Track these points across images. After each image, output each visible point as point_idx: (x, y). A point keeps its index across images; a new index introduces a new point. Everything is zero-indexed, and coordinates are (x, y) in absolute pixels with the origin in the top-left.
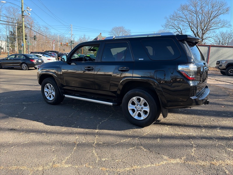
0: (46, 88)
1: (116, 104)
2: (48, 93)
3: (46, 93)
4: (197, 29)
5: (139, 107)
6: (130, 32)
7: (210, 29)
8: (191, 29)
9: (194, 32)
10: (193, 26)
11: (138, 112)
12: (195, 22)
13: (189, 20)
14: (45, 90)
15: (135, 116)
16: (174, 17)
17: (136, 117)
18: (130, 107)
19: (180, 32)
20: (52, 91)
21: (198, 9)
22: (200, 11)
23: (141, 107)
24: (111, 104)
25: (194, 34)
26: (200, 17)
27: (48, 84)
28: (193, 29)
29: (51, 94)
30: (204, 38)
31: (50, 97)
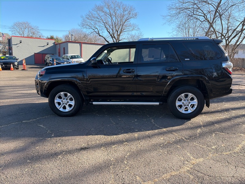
0: (58, 98)
1: (162, 103)
2: (62, 104)
3: (57, 105)
4: (113, 31)
6: (38, 29)
7: (124, 30)
8: (107, 30)
9: (110, 33)
10: (108, 27)
11: (185, 107)
12: (110, 23)
13: (104, 21)
14: (56, 101)
15: (182, 110)
16: (90, 17)
17: (183, 112)
18: (178, 103)
19: (98, 33)
20: (67, 101)
21: (112, 12)
22: (114, 14)
23: (188, 102)
24: (158, 103)
25: (111, 35)
26: (114, 19)
27: (62, 93)
28: (108, 31)
29: (65, 105)
30: (120, 39)
31: (64, 108)
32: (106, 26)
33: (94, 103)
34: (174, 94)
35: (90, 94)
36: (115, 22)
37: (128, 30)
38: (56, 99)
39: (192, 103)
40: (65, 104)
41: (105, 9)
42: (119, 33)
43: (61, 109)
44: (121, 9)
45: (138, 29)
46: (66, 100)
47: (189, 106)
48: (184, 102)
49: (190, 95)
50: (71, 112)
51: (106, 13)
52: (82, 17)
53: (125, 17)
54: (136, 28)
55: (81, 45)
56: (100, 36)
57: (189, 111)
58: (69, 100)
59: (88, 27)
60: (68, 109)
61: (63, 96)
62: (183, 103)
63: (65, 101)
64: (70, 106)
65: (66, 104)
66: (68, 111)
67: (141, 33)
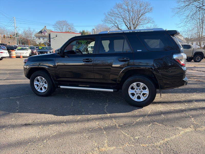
0: (36, 81)
1: (116, 90)
2: (39, 86)
3: (36, 86)
4: (130, 25)
5: (138, 91)
7: (140, 24)
8: (125, 24)
9: (127, 27)
10: (126, 21)
11: (137, 95)
12: (128, 18)
13: (123, 17)
14: (35, 83)
15: (135, 98)
16: (112, 14)
17: (136, 100)
18: (130, 91)
19: (117, 27)
20: (43, 84)
21: (129, 8)
22: (132, 10)
23: (140, 91)
24: (112, 90)
25: (128, 28)
26: (131, 14)
27: (39, 77)
28: (126, 24)
29: (42, 87)
31: (41, 89)
34: (126, 82)
35: (59, 79)
36: (132, 17)
37: (142, 23)
39: (144, 92)
41: (124, 6)
42: (135, 26)
43: (39, 90)
44: (138, 5)
45: (153, 21)
47: (141, 94)
49: (142, 85)
50: (45, 93)
51: (124, 9)
52: (105, 14)
53: (141, 13)
54: (151, 21)
56: (119, 29)
57: (142, 100)
59: (109, 22)
60: (43, 90)
61: (40, 80)
62: (135, 92)
63: (41, 84)
64: (45, 88)
66: (43, 92)
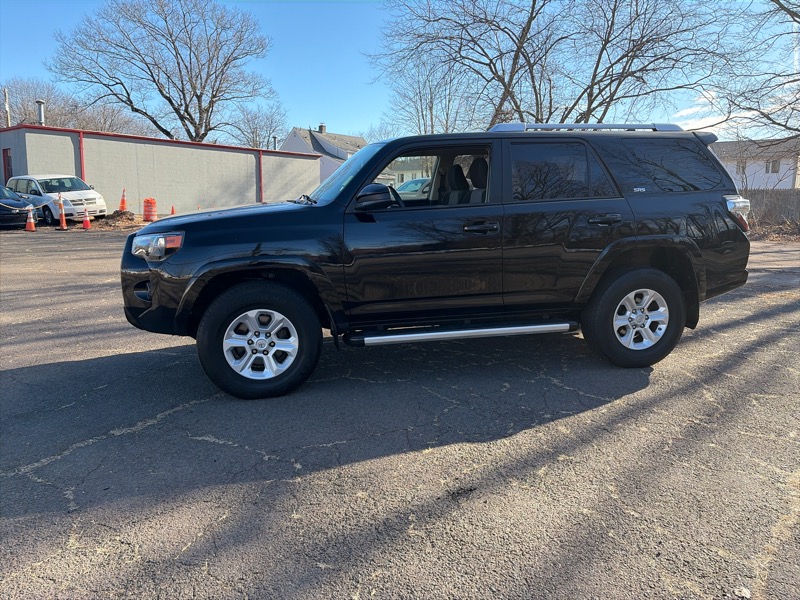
0: (235, 334)
1: (575, 323)
2: (249, 352)
5: (638, 317)
8: (161, 92)
9: (172, 104)
11: (635, 331)
13: (148, 60)
14: (227, 345)
15: (628, 341)
17: (631, 345)
18: (618, 322)
19: (124, 99)
20: (269, 340)
23: (643, 316)
24: (565, 326)
25: (175, 109)
27: (251, 314)
28: (165, 93)
29: (262, 355)
30: (212, 126)
32: (156, 78)
33: (368, 340)
36: (188, 64)
37: (235, 95)
38: (229, 337)
39: (653, 317)
40: (260, 352)
41: (151, 17)
42: (205, 105)
43: (248, 373)
44: (210, 22)
45: (271, 91)
46: (267, 337)
47: (647, 326)
48: (633, 316)
49: (650, 295)
51: (153, 30)
52: (59, 37)
53: (225, 51)
54: (263, 91)
55: (80, 142)
56: (137, 110)
57: (647, 343)
58: (274, 338)
59: (83, 76)
60: (271, 370)
61: (253, 326)
62: (630, 320)
63: (260, 341)
64: (280, 357)
65: (263, 352)
66: (272, 375)
67: (278, 108)
